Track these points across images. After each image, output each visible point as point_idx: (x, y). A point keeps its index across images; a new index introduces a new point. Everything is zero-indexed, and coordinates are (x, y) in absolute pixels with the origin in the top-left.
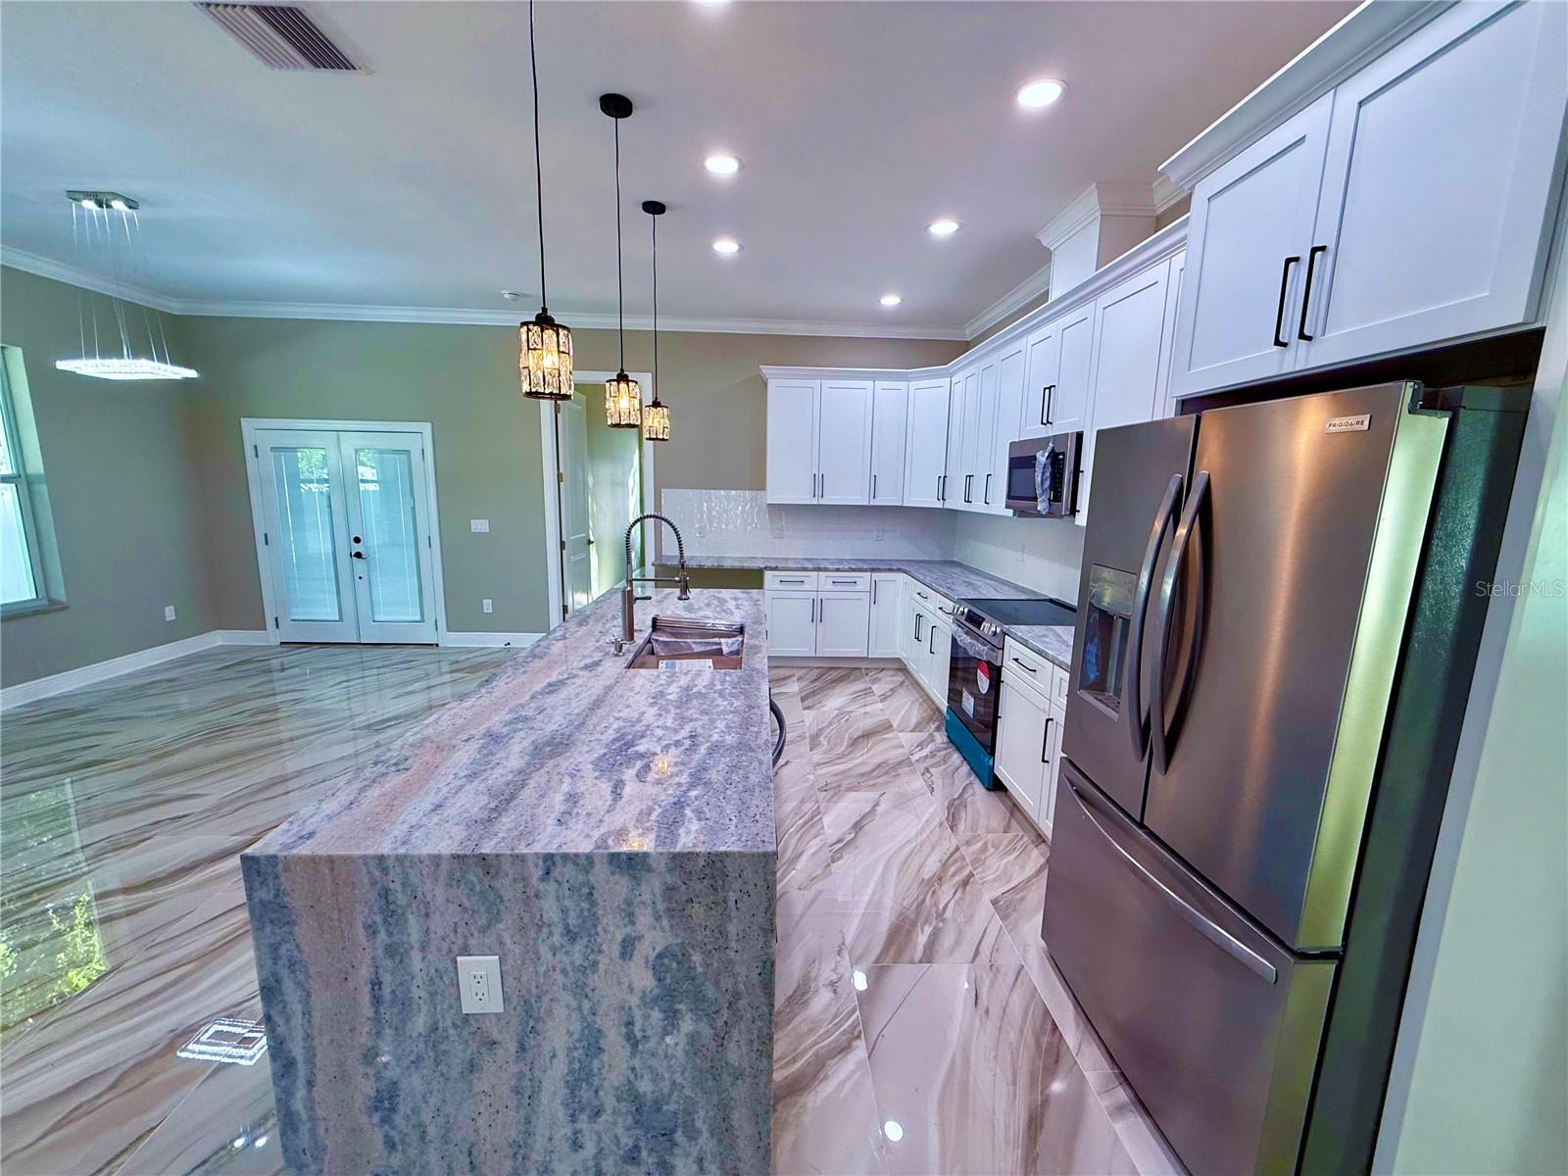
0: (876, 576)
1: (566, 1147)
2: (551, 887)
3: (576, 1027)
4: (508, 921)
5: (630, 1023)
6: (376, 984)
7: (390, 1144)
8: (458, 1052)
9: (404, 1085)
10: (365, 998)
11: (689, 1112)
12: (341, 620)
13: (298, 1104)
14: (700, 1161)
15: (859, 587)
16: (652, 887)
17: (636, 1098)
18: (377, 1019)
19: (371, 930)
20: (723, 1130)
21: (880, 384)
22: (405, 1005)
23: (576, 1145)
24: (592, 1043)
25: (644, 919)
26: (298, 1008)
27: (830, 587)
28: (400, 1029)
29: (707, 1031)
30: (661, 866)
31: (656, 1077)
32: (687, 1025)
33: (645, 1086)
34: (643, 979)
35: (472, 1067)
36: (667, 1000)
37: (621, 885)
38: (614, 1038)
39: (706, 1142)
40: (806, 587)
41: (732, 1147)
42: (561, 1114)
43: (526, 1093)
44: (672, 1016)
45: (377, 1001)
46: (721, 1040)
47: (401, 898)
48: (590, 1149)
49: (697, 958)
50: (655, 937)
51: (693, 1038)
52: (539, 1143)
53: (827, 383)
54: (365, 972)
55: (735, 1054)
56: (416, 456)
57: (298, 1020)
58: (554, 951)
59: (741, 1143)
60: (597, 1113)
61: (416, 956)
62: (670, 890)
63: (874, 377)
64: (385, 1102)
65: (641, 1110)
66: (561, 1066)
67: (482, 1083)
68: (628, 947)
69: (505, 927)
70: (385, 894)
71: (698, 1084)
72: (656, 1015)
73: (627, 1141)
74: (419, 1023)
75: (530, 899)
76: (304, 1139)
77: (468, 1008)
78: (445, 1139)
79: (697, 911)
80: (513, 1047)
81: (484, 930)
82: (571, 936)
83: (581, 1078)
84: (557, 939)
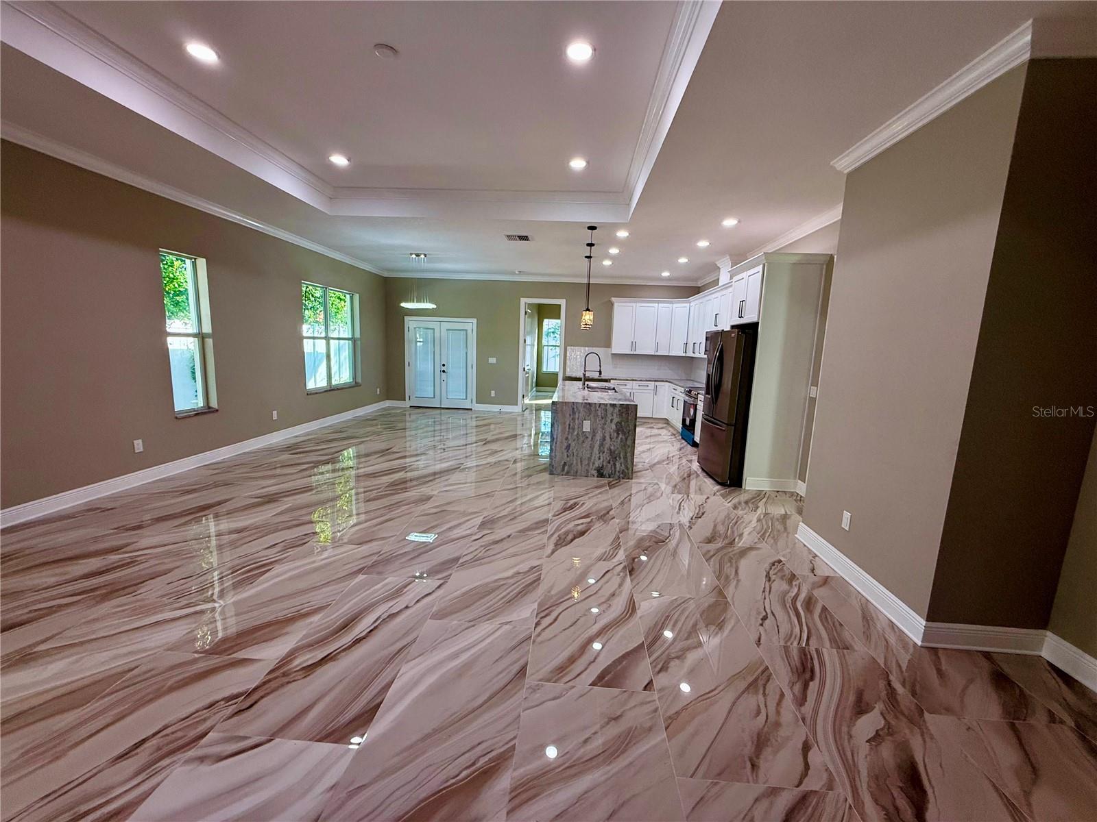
0: (656, 383)
1: (597, 459)
2: (600, 409)
3: (601, 435)
4: (592, 415)
5: (611, 435)
6: (570, 425)
7: (568, 456)
8: (582, 439)
9: (571, 445)
10: (567, 428)
11: (620, 454)
12: (434, 397)
13: (553, 447)
14: (621, 464)
15: (649, 388)
16: (617, 410)
17: (611, 450)
18: (569, 431)
19: (570, 415)
20: (625, 457)
21: (660, 305)
22: (574, 429)
23: (599, 459)
24: (604, 439)
25: (615, 415)
26: (556, 429)
27: (637, 387)
28: (572, 434)
29: (624, 437)
30: (618, 406)
31: (614, 446)
32: (620, 436)
33: (612, 448)
34: (614, 426)
35: (583, 442)
36: (617, 431)
37: (612, 409)
38: (608, 438)
39: (622, 459)
40: (627, 387)
41: (627, 461)
42: (597, 452)
43: (592, 447)
44: (618, 434)
45: (569, 428)
46: (626, 439)
47: (575, 410)
48: (602, 460)
49: (623, 423)
50: (616, 420)
51: (621, 438)
52: (593, 458)
53: (638, 304)
54: (567, 423)
55: (629, 442)
56: (469, 332)
57: (556, 431)
58: (599, 421)
59: (629, 461)
60: (604, 452)
61: (576, 421)
62: (620, 410)
63: (658, 302)
64: (568, 447)
65: (611, 452)
66: (598, 442)
67: (584, 446)
68: (611, 421)
69: (592, 416)
70: (573, 409)
71: (621, 448)
72: (615, 434)
73: (608, 459)
74: (576, 433)
75: (596, 411)
76: (553, 454)
77: (584, 430)
78: (577, 456)
79: (624, 414)
80: (590, 438)
81: (588, 416)
82: (602, 418)
83: (602, 445)
84: (600, 418)
